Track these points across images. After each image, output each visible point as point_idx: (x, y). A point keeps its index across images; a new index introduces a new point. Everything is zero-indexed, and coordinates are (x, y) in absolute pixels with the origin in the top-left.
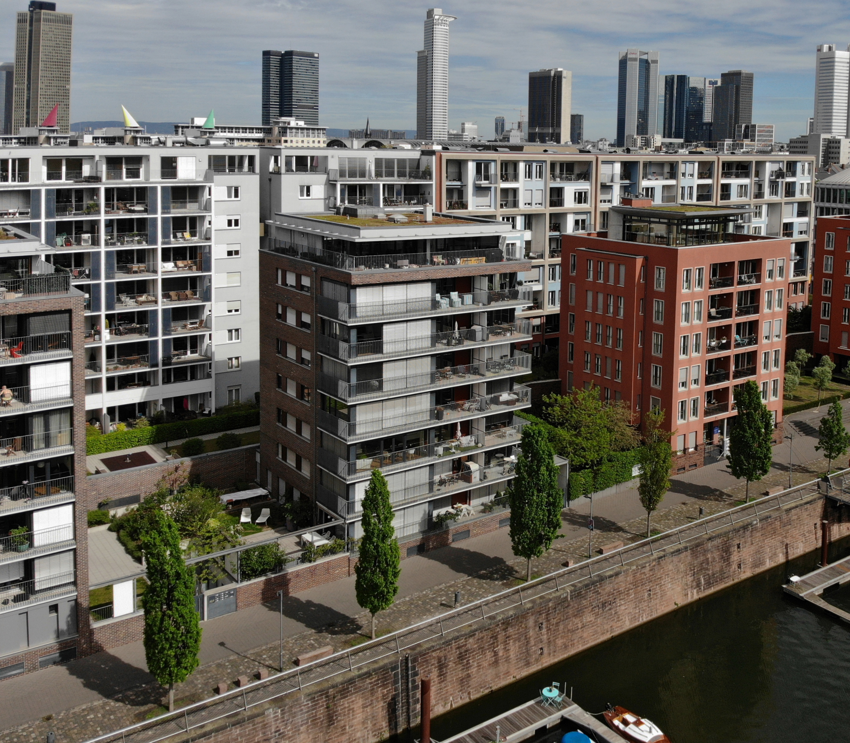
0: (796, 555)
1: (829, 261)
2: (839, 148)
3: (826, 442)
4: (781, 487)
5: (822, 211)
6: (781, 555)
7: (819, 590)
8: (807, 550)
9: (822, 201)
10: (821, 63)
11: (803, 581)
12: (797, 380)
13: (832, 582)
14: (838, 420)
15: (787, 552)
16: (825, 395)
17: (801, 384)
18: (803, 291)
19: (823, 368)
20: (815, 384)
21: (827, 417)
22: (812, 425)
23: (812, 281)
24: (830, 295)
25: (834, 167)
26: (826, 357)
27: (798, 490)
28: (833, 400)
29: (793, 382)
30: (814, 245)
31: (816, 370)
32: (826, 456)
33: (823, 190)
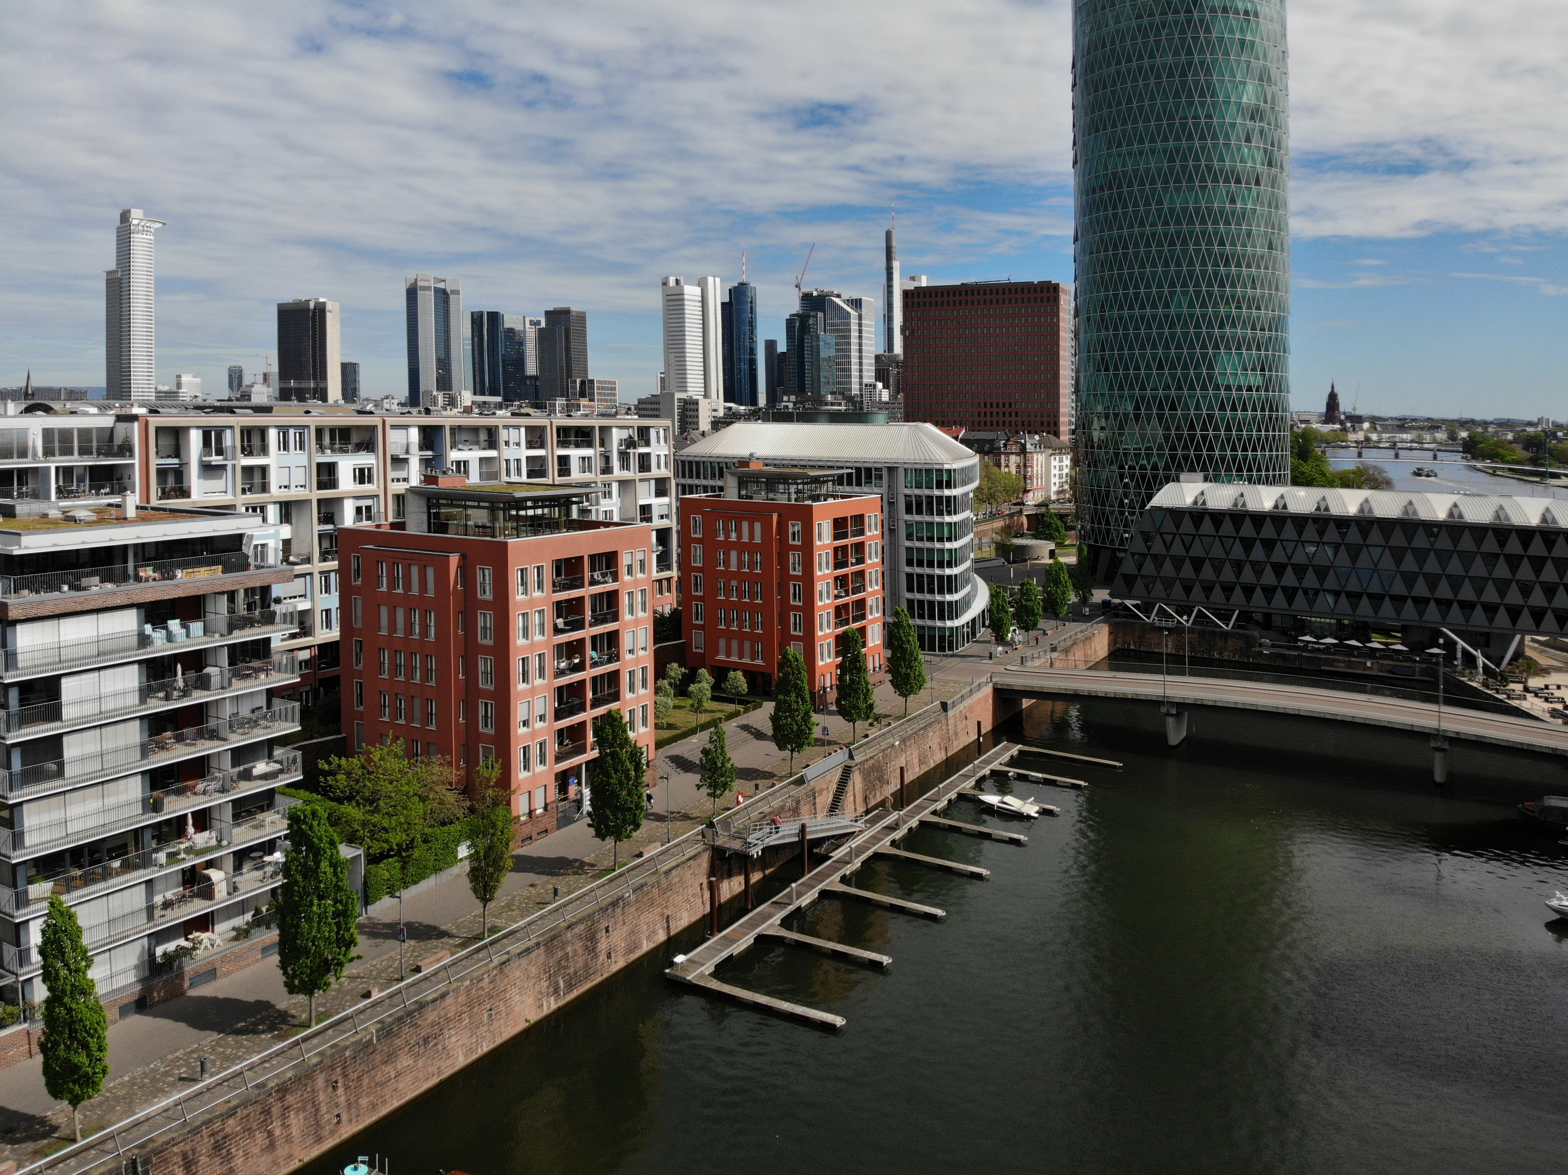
0: (680, 929)
1: (697, 551)
2: (697, 410)
3: (710, 778)
4: (658, 844)
5: (684, 489)
6: (661, 931)
7: (709, 968)
8: (693, 920)
9: (684, 476)
10: (668, 301)
11: (688, 960)
12: (671, 702)
13: (724, 954)
14: (722, 748)
15: (668, 927)
16: (704, 718)
17: (675, 707)
18: (669, 590)
19: (700, 685)
20: (692, 706)
21: (708, 746)
22: (691, 759)
23: (679, 578)
24: (701, 594)
25: (694, 434)
26: (703, 671)
27: (679, 844)
28: (714, 723)
29: (666, 706)
30: (678, 532)
31: (692, 688)
32: (709, 794)
33: (683, 462)
